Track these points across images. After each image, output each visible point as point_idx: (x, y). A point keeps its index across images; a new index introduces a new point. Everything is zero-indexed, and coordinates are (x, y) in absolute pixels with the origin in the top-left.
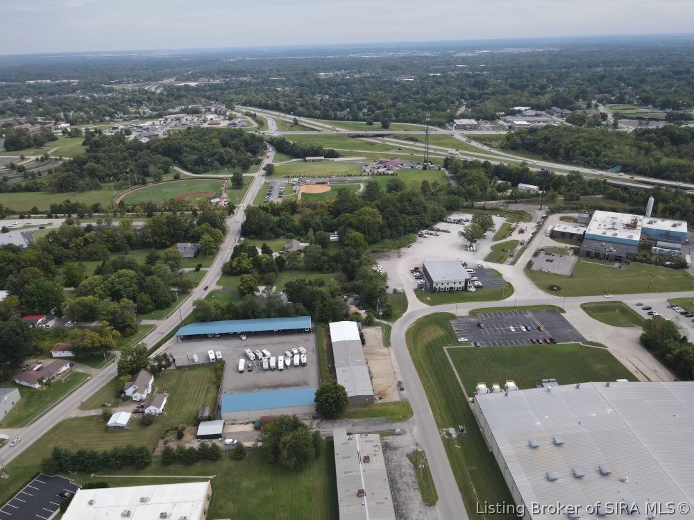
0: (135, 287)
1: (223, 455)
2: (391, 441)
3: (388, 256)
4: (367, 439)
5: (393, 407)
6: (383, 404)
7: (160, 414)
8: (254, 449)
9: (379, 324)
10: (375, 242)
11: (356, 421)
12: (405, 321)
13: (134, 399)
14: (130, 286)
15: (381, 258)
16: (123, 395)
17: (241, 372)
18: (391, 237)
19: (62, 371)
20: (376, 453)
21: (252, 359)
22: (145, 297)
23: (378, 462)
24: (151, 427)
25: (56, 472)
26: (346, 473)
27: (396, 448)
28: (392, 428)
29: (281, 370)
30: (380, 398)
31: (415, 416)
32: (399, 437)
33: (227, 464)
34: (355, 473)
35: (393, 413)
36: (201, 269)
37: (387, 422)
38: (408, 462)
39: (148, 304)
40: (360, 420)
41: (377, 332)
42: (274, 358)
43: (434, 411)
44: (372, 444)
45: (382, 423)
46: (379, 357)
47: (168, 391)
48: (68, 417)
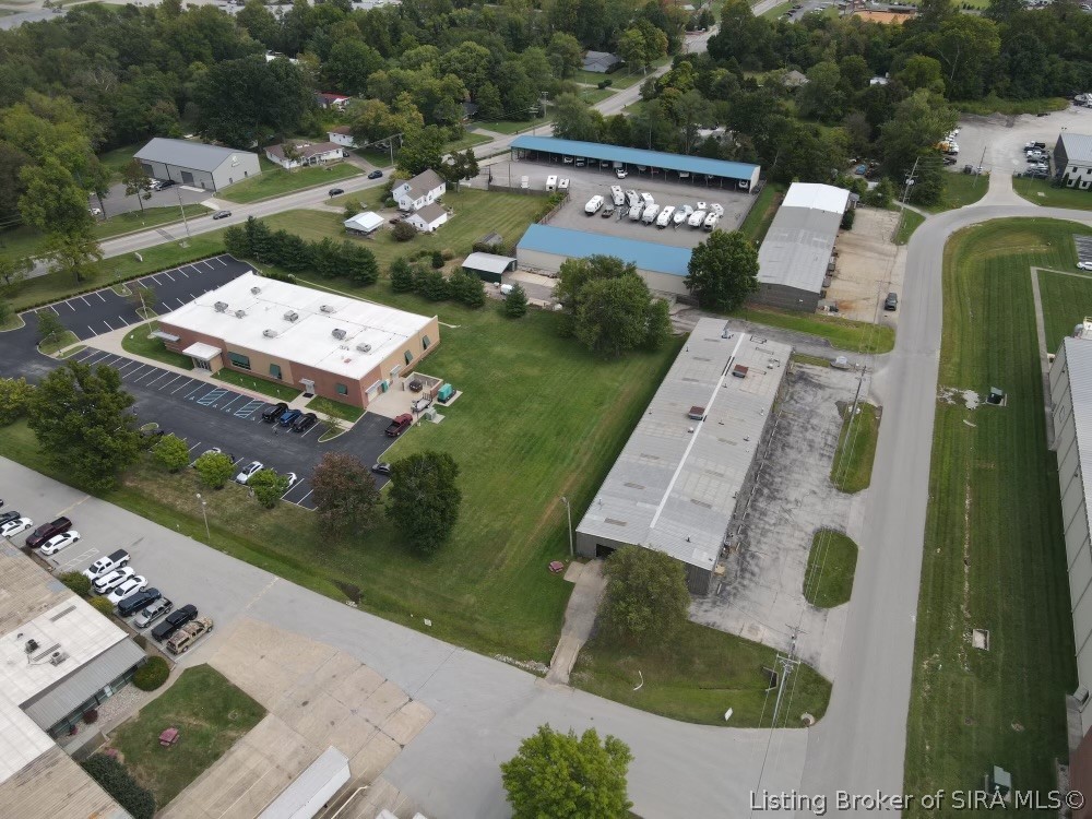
0: (481, 74)
1: (488, 304)
2: (815, 373)
3: (984, 121)
4: (761, 346)
5: (852, 329)
6: (832, 319)
7: (428, 233)
8: (546, 313)
9: (898, 209)
10: (967, 96)
11: (762, 327)
12: (962, 216)
13: (401, 207)
14: (475, 71)
15: (966, 121)
16: (388, 199)
17: (590, 214)
18: (1008, 94)
19: (327, 158)
20: (767, 370)
21: (618, 202)
22: (490, 89)
23: (764, 386)
24: (404, 244)
25: (246, 257)
26: (685, 379)
27: (820, 386)
28: (832, 357)
29: (661, 227)
30: (832, 309)
31: (894, 353)
32: (840, 373)
33: (488, 317)
34: (704, 385)
35: (847, 336)
36: (608, 88)
37: (827, 344)
38: (836, 412)
39: (493, 104)
40: (771, 328)
41: (887, 219)
42: (657, 207)
43: (945, 358)
44: (767, 356)
45: (817, 343)
46: (868, 254)
47: (457, 210)
48: (304, 207)
